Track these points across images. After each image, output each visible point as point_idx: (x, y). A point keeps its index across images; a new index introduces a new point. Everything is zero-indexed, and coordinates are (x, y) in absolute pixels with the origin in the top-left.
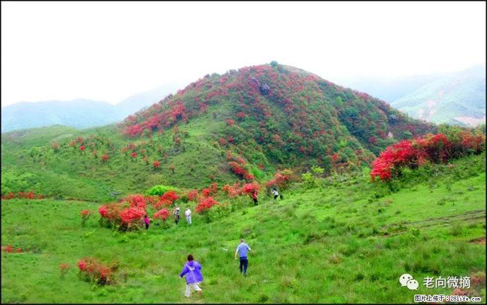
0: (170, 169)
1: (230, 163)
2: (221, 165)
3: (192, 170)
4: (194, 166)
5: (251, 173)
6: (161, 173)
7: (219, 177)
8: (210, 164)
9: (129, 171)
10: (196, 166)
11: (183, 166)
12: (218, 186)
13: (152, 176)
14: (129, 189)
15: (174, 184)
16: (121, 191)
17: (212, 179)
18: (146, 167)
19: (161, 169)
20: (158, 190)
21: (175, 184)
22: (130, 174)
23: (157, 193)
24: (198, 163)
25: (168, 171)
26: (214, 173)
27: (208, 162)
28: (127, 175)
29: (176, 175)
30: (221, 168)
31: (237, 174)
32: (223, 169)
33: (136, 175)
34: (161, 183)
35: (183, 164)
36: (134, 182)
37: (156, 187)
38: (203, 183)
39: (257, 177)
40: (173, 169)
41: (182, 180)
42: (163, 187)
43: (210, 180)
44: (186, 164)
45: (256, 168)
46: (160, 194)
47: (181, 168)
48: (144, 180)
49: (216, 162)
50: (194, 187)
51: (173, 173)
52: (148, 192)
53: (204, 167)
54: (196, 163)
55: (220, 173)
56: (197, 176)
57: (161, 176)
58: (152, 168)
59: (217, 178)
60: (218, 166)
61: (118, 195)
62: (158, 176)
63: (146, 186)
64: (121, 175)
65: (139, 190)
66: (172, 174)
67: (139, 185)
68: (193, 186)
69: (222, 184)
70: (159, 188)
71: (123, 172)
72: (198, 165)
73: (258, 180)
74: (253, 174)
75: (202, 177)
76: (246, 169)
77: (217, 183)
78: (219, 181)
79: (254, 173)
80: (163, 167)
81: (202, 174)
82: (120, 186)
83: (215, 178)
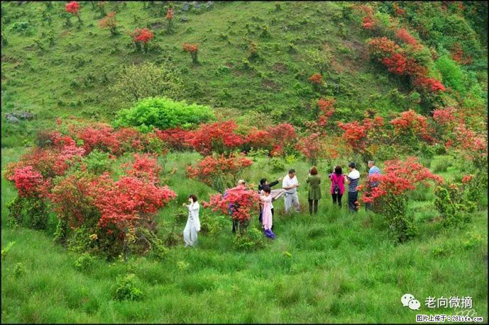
0: (185, 51)
1: (370, 41)
2: (343, 46)
3: (254, 57)
4: (258, 45)
5: (434, 75)
6: (158, 63)
7: (337, 81)
8: (309, 41)
9: (58, 53)
10: (264, 45)
11: (226, 43)
12: (335, 106)
13: (133, 69)
14: (60, 104)
15: (196, 95)
16: (36, 109)
17: (316, 87)
18: (111, 42)
19: (155, 51)
20: (154, 112)
21: (202, 95)
22: (61, 61)
23: (151, 121)
24: (270, 38)
25: (181, 57)
26: (323, 68)
27: (302, 36)
28: (54, 63)
29: (203, 71)
30: (343, 56)
31: (392, 75)
32: (349, 59)
33: (82, 64)
34: (162, 91)
35: (225, 38)
36: (74, 85)
37: (146, 102)
38: (288, 96)
39: (453, 86)
40: (194, 53)
41: (221, 86)
42: (169, 104)
43: (309, 88)
44: (232, 40)
45: (447, 60)
46: (161, 123)
47: (218, 49)
48: (106, 82)
49: (328, 37)
50: (260, 107)
51: (196, 63)
52: (124, 116)
53: (291, 51)
54: (265, 36)
55: (341, 69)
56: (270, 76)
57: (159, 71)
58: (128, 46)
59: (335, 85)
60: (333, 49)
61: (30, 119)
62: (150, 69)
63: (115, 99)
64: (35, 64)
65: (90, 109)
66: (192, 67)
67: (90, 94)
68: (257, 102)
69: (347, 102)
70: (156, 105)
71: (40, 54)
72: (273, 43)
73: (456, 94)
74: (440, 77)
75: (285, 79)
76: (419, 61)
77: (330, 99)
78: (337, 92)
79: (444, 74)
80: (162, 45)
81: (284, 69)
82: (35, 93)
83: (326, 85)
